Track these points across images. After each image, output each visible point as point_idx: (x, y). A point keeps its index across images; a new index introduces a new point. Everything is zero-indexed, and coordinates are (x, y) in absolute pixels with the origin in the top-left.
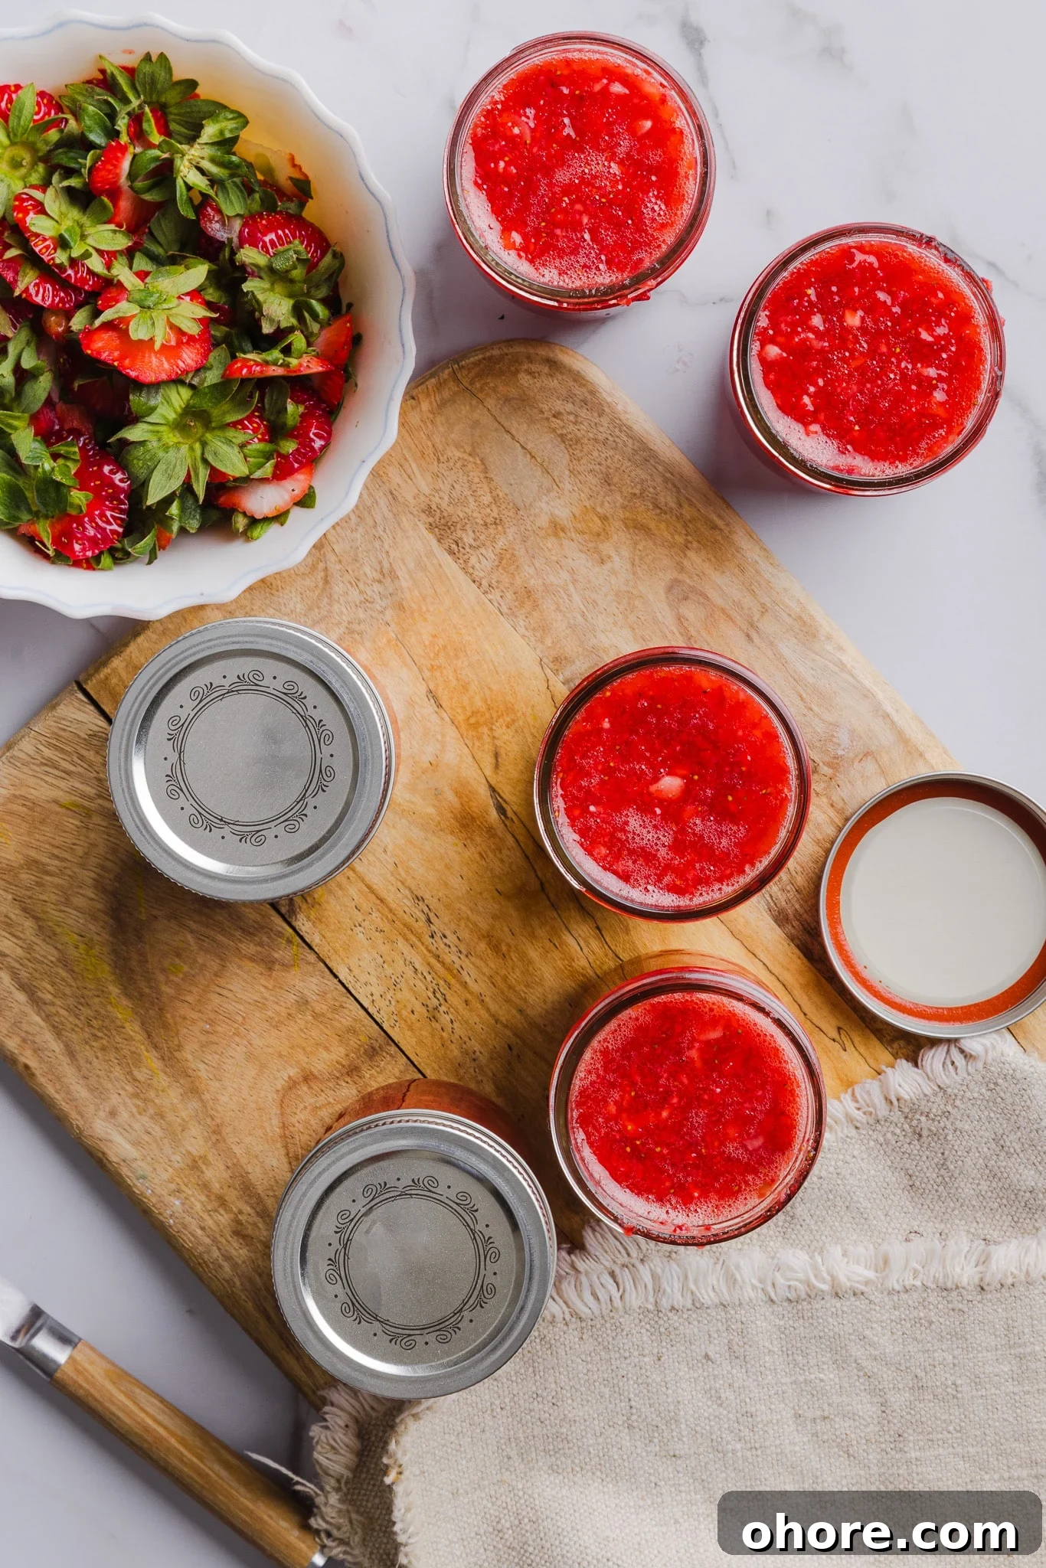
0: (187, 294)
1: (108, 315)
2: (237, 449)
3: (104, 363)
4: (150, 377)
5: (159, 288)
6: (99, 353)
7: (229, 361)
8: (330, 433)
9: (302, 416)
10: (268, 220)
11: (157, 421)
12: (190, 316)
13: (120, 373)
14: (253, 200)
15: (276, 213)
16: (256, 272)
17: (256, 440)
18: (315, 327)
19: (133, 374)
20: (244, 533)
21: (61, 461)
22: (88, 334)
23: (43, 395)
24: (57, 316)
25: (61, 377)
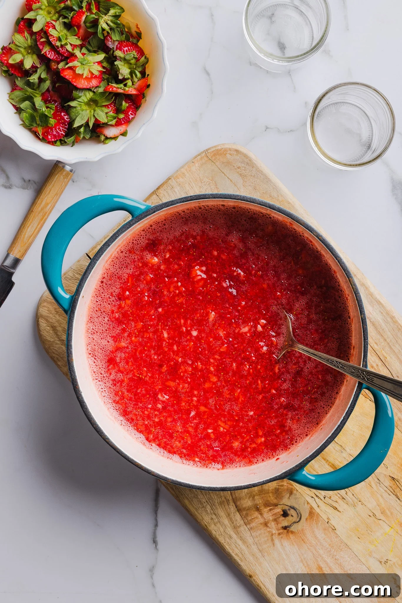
0: (97, 62)
1: (70, 65)
2: (105, 114)
3: (66, 79)
4: (80, 86)
5: (88, 59)
6: (65, 76)
7: (107, 86)
8: (135, 114)
9: (127, 107)
10: (126, 44)
11: (81, 101)
12: (96, 69)
13: (71, 83)
14: (123, 37)
15: (129, 41)
16: (121, 59)
17: (111, 112)
18: (136, 80)
19: (75, 84)
20: (103, 141)
21: (49, 109)
22: (63, 70)
23: (47, 88)
24: (54, 63)
25: (53, 83)
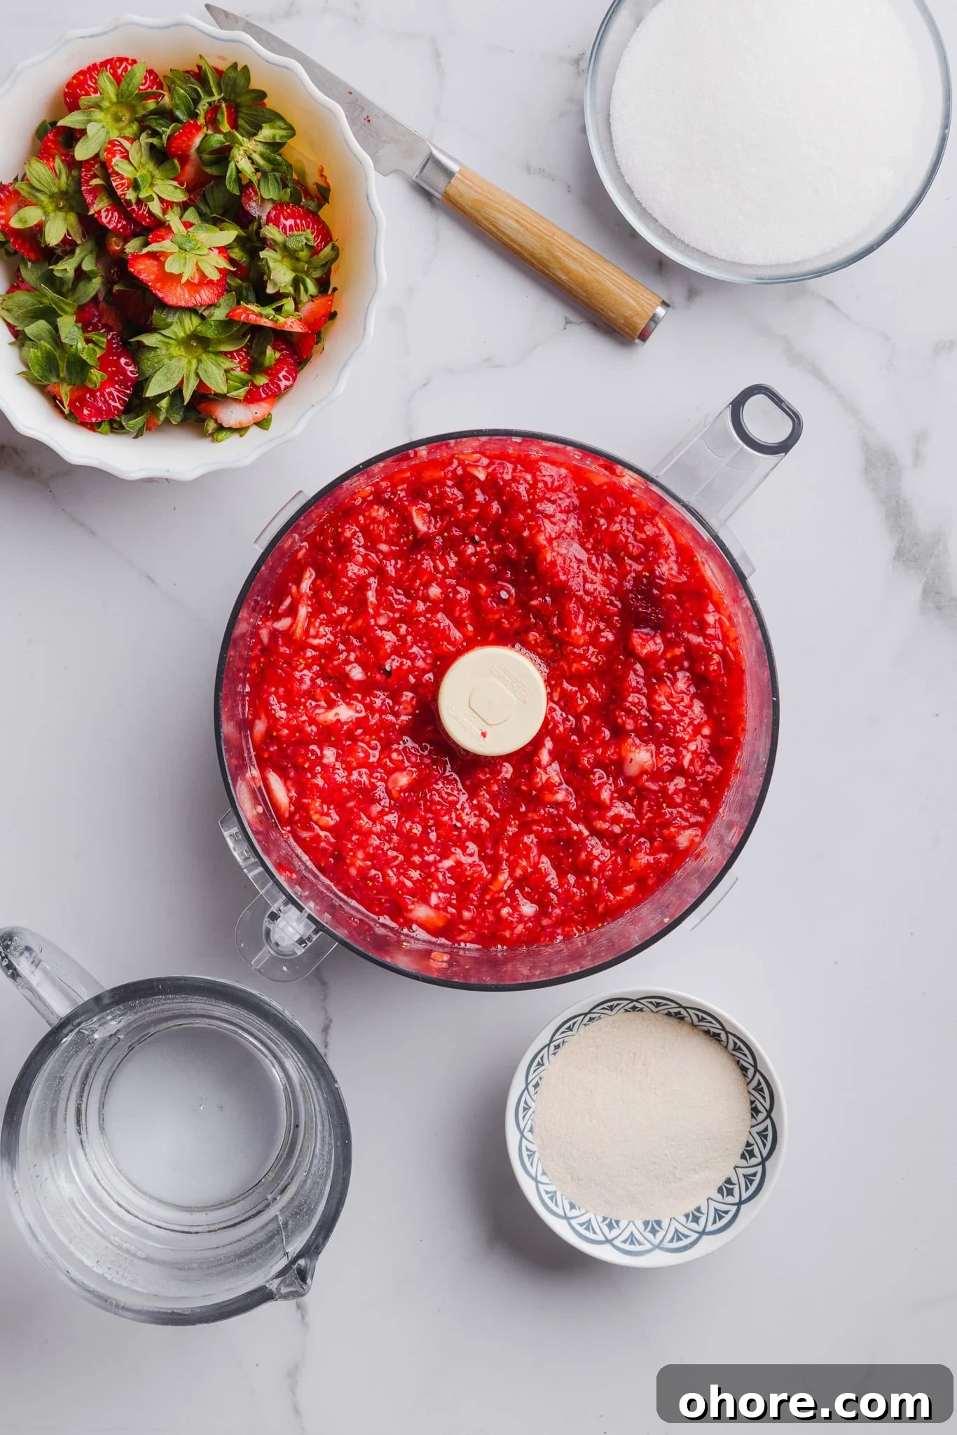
0: (217, 248)
1: (154, 247)
2: (222, 372)
3: (141, 281)
4: (171, 300)
5: (197, 238)
6: (139, 272)
7: (234, 306)
8: (294, 379)
9: (278, 360)
10: (293, 211)
11: (169, 335)
12: (213, 265)
13: (151, 291)
14: (285, 192)
15: (300, 206)
16: (273, 245)
17: (239, 369)
18: (304, 297)
19: (160, 295)
20: (212, 435)
21: (91, 345)
22: (136, 257)
23: (92, 294)
24: (118, 237)
25: (109, 282)
